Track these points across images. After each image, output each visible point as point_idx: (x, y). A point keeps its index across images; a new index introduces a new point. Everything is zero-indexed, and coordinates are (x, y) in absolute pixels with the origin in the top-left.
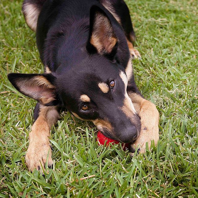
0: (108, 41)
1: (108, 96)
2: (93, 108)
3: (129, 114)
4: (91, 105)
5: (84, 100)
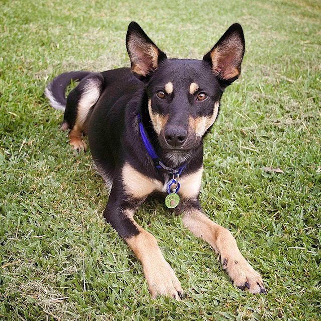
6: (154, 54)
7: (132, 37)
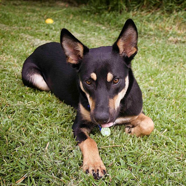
0: (130, 49)
1: (108, 85)
2: (94, 86)
3: (111, 105)
4: (94, 83)
5: (92, 77)
6: (81, 49)
7: (64, 39)
